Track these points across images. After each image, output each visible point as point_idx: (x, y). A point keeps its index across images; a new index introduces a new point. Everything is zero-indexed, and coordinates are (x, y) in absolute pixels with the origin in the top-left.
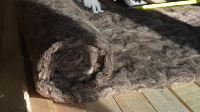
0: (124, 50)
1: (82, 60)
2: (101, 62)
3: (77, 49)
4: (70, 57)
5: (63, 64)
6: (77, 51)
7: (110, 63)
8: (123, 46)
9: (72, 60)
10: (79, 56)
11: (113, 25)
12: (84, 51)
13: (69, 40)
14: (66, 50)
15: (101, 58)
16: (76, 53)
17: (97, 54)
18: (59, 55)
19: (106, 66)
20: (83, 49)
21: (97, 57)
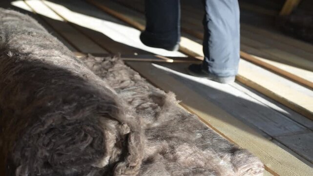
0: (156, 125)
1: (90, 142)
2: (123, 146)
3: (81, 124)
4: (70, 138)
5: (58, 150)
6: (81, 128)
7: (138, 146)
8: (152, 118)
9: (74, 143)
10: (86, 136)
11: (132, 86)
12: (93, 126)
13: (69, 108)
14: (64, 127)
15: (122, 139)
16: (81, 132)
17: (114, 132)
18: (50, 135)
19: (132, 152)
20: (92, 124)
21: (115, 138)
